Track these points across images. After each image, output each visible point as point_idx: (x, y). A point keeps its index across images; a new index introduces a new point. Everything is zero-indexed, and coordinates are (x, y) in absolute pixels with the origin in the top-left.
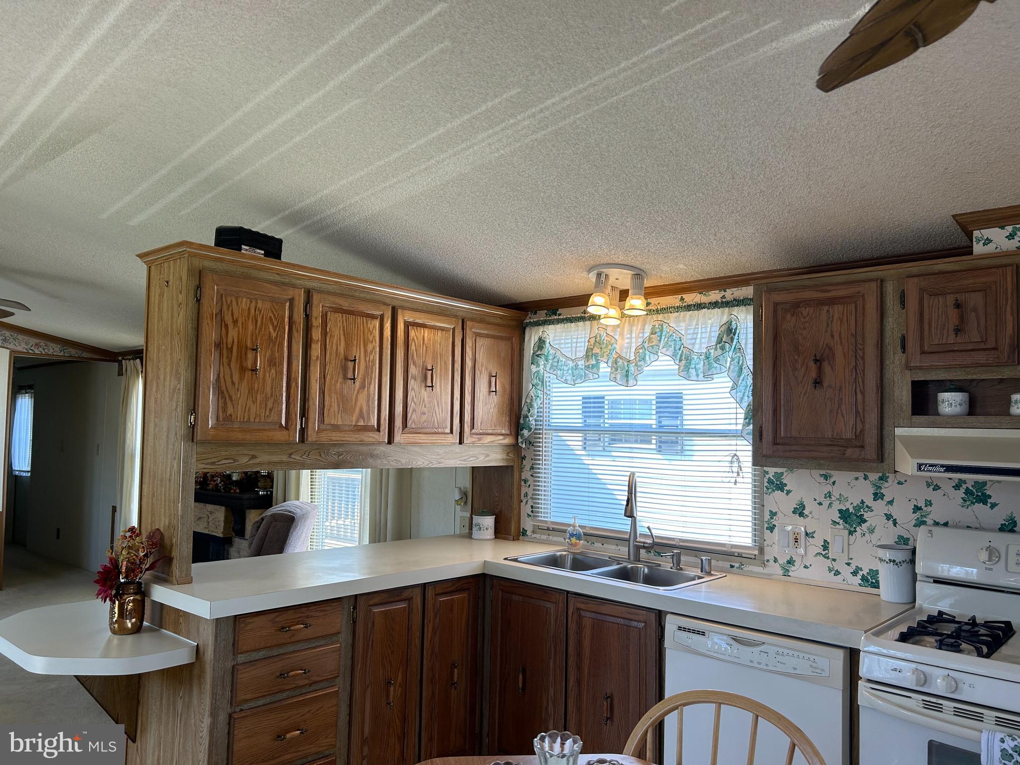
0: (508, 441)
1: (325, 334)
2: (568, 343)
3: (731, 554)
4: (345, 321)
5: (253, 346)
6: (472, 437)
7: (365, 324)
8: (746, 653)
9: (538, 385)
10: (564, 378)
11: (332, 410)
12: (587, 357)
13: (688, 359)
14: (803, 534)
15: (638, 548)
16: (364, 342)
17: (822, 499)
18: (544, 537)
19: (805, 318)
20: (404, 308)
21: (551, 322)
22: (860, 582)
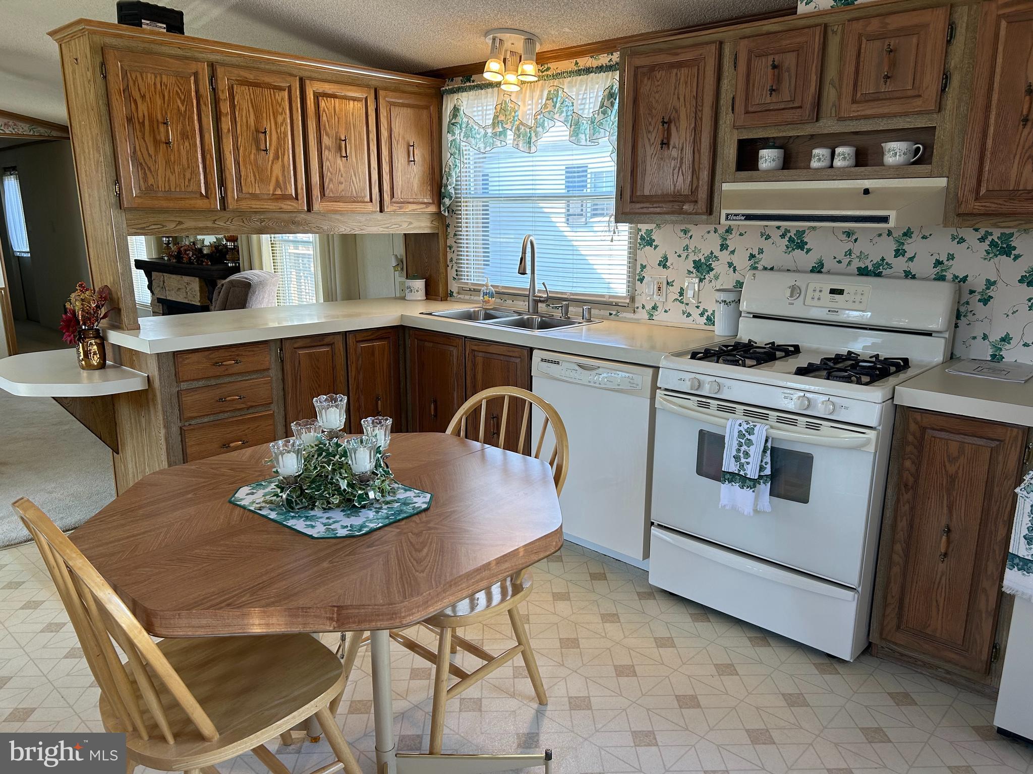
0: (432, 209)
1: (233, 106)
2: (479, 111)
3: (610, 304)
4: (252, 94)
5: (164, 120)
6: (392, 206)
7: (273, 96)
8: (585, 376)
9: (455, 153)
10: (478, 146)
11: (249, 180)
12: (494, 125)
13: (577, 124)
14: (665, 283)
15: (537, 302)
16: (274, 114)
17: (680, 252)
18: (467, 297)
19: (658, 81)
20: (312, 79)
21: (464, 90)
22: (705, 321)
